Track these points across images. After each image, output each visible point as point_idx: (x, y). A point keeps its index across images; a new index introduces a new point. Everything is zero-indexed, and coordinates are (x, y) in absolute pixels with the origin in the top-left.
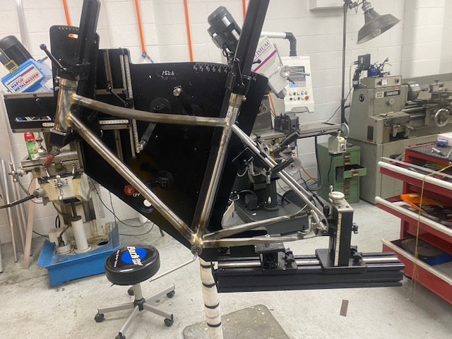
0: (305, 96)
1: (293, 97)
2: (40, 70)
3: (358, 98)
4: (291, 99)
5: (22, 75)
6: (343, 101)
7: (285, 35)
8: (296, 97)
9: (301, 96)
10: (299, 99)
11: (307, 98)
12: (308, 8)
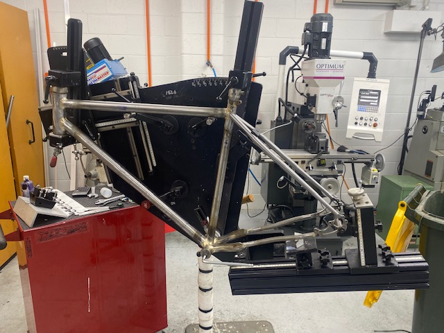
0: (373, 122)
1: (359, 121)
2: (110, 69)
3: (421, 130)
4: (356, 123)
5: (95, 72)
6: (407, 131)
8: (364, 122)
9: (368, 122)
10: (366, 124)
11: (375, 125)
12: (383, 31)
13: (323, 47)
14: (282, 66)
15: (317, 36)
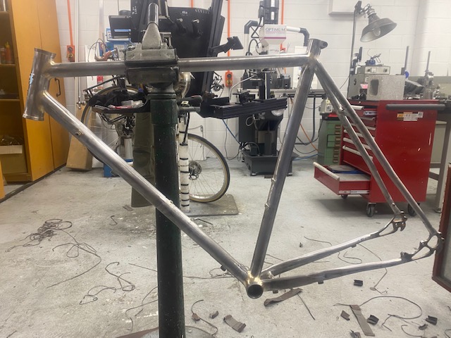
4: (299, 78)
7: (299, 30)
13: (273, 18)
14: (246, 35)
15: (268, 10)
